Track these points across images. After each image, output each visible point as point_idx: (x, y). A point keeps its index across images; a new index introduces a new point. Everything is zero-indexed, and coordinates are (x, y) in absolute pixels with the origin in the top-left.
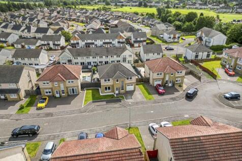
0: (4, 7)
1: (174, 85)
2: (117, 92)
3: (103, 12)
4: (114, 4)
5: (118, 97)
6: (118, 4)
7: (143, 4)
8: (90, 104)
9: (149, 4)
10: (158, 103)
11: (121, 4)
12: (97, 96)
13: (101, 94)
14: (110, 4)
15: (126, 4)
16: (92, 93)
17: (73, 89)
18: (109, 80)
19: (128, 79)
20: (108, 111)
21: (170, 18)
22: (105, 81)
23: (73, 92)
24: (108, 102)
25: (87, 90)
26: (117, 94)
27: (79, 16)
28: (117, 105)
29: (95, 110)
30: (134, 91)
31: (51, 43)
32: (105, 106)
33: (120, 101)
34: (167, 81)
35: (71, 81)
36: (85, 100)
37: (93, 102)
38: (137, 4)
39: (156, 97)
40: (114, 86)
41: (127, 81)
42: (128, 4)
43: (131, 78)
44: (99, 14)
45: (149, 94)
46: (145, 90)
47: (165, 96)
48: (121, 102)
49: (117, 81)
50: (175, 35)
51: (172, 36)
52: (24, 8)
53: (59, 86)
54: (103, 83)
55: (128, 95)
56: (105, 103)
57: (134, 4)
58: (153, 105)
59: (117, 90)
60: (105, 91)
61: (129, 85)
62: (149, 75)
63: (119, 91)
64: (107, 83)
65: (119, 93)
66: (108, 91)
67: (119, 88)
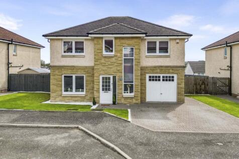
26: (104, 105)
59: (106, 88)
60: (65, 93)
61: (157, 79)
62: (231, 68)
63: (114, 96)
64: (74, 56)
65: (114, 103)
66: (74, 93)
67: (114, 78)
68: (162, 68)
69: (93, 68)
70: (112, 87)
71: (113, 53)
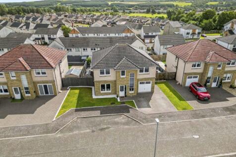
0: (13, 11)
1: (220, 85)
2: (122, 94)
3: (110, 16)
4: (122, 11)
5: (124, 103)
6: (126, 11)
7: (151, 11)
8: (69, 114)
9: (157, 11)
10: (203, 117)
11: (128, 11)
12: (86, 99)
13: (94, 97)
14: (118, 12)
15: (134, 11)
16: (80, 93)
17: (45, 87)
18: (108, 73)
19: (141, 71)
20: (102, 129)
21: (183, 18)
22: (102, 73)
23: (47, 92)
24: (104, 111)
25: (72, 89)
26: (121, 97)
27: (85, 19)
28: (121, 118)
29: (78, 128)
30: (152, 93)
31: (46, 37)
32: (98, 119)
33: (127, 110)
34: (209, 78)
35: (40, 71)
36: (64, 107)
37: (76, 110)
38: (145, 11)
39: (194, 105)
40: (118, 82)
41: (141, 76)
42: (136, 11)
43: (147, 70)
44: (106, 18)
45: (181, 99)
46: (171, 93)
47: (211, 104)
48: (128, 112)
49: (123, 73)
50: (194, 30)
51: (191, 31)
52: (33, 12)
53: (19, 80)
54: (98, 77)
55: (142, 99)
56: (98, 113)
57: (143, 11)
58: (193, 120)
59: (122, 90)
60: (102, 92)
61: (143, 83)
62: (177, 67)
63: (125, 93)
64: (105, 76)
65: (126, 96)
66: (106, 91)
67: (125, 86)
68: (145, 79)
69: (115, 81)
70: (124, 90)
71: (125, 76)
